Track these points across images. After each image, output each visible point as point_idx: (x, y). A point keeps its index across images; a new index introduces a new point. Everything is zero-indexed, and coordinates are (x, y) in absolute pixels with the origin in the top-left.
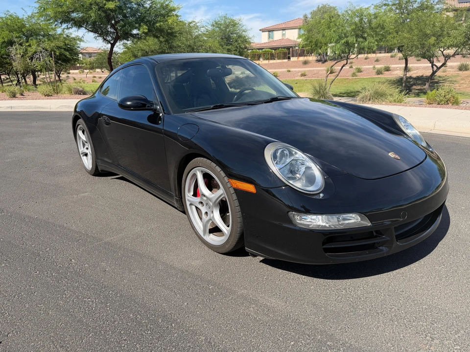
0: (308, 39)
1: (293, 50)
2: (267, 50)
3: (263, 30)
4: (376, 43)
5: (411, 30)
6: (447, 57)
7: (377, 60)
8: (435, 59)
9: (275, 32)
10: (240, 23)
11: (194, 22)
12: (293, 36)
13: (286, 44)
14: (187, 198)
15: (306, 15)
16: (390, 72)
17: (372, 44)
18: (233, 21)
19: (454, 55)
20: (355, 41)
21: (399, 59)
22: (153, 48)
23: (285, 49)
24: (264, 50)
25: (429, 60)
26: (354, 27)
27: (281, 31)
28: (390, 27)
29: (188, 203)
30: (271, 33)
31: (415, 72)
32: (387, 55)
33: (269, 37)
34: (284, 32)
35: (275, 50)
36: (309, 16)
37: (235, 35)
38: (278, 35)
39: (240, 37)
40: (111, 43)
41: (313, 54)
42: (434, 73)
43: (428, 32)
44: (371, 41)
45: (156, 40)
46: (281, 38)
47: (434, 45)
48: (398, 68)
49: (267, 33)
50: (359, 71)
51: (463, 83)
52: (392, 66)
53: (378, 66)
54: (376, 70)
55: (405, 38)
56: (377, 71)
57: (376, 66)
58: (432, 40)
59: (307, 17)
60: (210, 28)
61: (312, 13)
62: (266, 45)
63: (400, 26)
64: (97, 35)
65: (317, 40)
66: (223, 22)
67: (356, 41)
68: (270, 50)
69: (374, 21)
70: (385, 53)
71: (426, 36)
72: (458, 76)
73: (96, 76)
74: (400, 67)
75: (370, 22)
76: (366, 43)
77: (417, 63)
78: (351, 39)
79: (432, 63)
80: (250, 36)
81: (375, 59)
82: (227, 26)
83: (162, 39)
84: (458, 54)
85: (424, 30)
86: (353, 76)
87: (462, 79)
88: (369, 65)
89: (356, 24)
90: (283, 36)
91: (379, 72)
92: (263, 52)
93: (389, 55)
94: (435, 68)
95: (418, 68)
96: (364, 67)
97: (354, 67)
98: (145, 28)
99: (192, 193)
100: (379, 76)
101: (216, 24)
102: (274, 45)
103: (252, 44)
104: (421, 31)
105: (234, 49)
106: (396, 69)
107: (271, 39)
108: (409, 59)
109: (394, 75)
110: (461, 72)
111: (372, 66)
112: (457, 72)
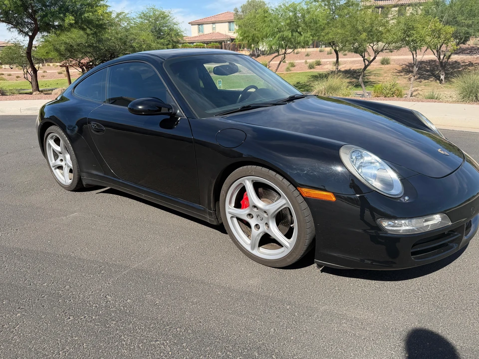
0: (245, 34)
1: (225, 45)
2: (198, 44)
3: (192, 24)
4: (311, 38)
5: (343, 26)
6: (377, 52)
7: (307, 55)
8: (366, 54)
9: (205, 26)
10: (170, 15)
11: (123, 13)
12: (225, 31)
13: (217, 38)
14: (227, 210)
15: (236, 9)
16: (321, 66)
17: (308, 39)
18: (163, 13)
19: (382, 50)
20: (290, 36)
21: (328, 54)
22: (79, 41)
23: (218, 44)
24: (195, 44)
25: (361, 55)
26: (288, 21)
27: (211, 25)
28: (323, 22)
29: (229, 216)
30: (200, 26)
31: (344, 66)
32: (315, 49)
33: (199, 31)
34: (214, 26)
35: (207, 44)
36: (240, 10)
37: (166, 28)
38: (208, 29)
39: (171, 30)
40: (29, 36)
41: (245, 49)
42: (366, 67)
43: (360, 28)
44: (307, 35)
45: (82, 32)
46: (211, 32)
47: (365, 40)
48: (328, 63)
49: (197, 26)
50: (293, 65)
51: (386, 76)
52: (323, 61)
53: (311, 61)
54: (308, 65)
55: (338, 33)
56: (310, 66)
57: (308, 61)
58: (364, 36)
59: (237, 11)
60: (138, 21)
61: (242, 7)
62: (196, 39)
63: (331, 21)
64: (10, 26)
65: (254, 35)
66: (152, 14)
67: (292, 35)
68: (202, 44)
69: (307, 16)
70: (314, 47)
71: (358, 32)
72: (381, 69)
73: (3, 73)
74: (330, 62)
75: (303, 16)
76: (302, 38)
77: (343, 58)
78: (288, 34)
79: (363, 57)
80: (182, 29)
81: (306, 54)
82: (156, 19)
83: (88, 31)
84: (386, 49)
85: (356, 27)
86: (287, 71)
87: (385, 73)
88: (300, 60)
89: (290, 19)
90: (213, 30)
91: (311, 67)
92: (195, 46)
93: (318, 49)
94: (367, 63)
95: (345, 63)
96: (297, 61)
97: (287, 62)
98: (70, 19)
99: (233, 205)
100: (312, 70)
101: (144, 16)
102: (205, 39)
103: (184, 38)
104: (353, 27)
105: (167, 43)
106: (325, 64)
107: (201, 33)
108: (340, 54)
109: (325, 69)
110: (383, 66)
111: (304, 61)
112: (380, 66)
